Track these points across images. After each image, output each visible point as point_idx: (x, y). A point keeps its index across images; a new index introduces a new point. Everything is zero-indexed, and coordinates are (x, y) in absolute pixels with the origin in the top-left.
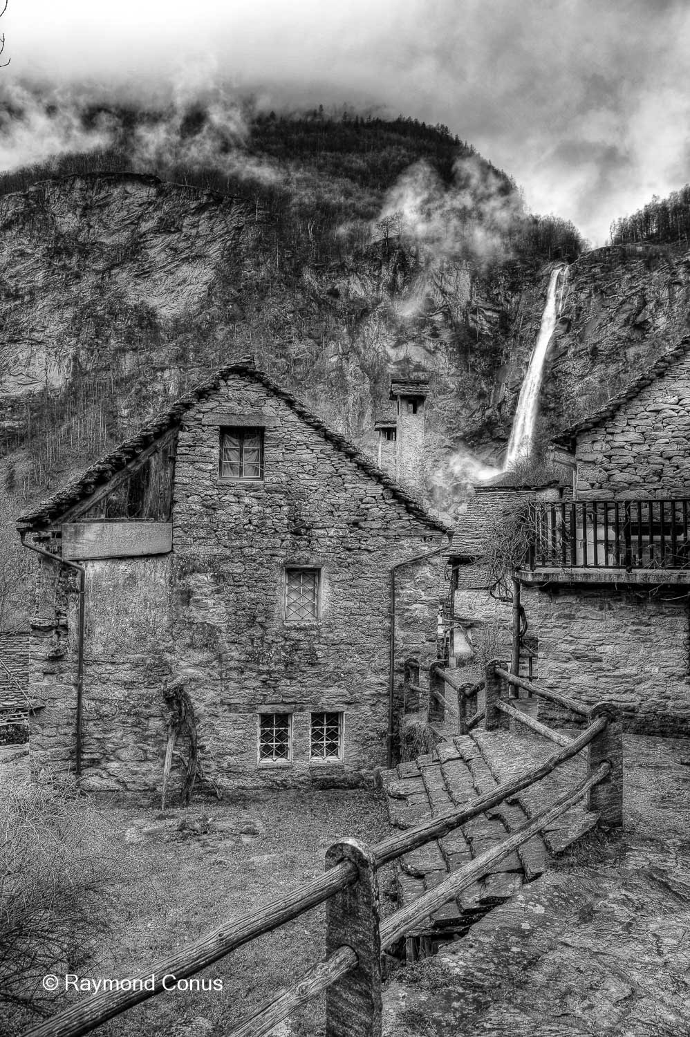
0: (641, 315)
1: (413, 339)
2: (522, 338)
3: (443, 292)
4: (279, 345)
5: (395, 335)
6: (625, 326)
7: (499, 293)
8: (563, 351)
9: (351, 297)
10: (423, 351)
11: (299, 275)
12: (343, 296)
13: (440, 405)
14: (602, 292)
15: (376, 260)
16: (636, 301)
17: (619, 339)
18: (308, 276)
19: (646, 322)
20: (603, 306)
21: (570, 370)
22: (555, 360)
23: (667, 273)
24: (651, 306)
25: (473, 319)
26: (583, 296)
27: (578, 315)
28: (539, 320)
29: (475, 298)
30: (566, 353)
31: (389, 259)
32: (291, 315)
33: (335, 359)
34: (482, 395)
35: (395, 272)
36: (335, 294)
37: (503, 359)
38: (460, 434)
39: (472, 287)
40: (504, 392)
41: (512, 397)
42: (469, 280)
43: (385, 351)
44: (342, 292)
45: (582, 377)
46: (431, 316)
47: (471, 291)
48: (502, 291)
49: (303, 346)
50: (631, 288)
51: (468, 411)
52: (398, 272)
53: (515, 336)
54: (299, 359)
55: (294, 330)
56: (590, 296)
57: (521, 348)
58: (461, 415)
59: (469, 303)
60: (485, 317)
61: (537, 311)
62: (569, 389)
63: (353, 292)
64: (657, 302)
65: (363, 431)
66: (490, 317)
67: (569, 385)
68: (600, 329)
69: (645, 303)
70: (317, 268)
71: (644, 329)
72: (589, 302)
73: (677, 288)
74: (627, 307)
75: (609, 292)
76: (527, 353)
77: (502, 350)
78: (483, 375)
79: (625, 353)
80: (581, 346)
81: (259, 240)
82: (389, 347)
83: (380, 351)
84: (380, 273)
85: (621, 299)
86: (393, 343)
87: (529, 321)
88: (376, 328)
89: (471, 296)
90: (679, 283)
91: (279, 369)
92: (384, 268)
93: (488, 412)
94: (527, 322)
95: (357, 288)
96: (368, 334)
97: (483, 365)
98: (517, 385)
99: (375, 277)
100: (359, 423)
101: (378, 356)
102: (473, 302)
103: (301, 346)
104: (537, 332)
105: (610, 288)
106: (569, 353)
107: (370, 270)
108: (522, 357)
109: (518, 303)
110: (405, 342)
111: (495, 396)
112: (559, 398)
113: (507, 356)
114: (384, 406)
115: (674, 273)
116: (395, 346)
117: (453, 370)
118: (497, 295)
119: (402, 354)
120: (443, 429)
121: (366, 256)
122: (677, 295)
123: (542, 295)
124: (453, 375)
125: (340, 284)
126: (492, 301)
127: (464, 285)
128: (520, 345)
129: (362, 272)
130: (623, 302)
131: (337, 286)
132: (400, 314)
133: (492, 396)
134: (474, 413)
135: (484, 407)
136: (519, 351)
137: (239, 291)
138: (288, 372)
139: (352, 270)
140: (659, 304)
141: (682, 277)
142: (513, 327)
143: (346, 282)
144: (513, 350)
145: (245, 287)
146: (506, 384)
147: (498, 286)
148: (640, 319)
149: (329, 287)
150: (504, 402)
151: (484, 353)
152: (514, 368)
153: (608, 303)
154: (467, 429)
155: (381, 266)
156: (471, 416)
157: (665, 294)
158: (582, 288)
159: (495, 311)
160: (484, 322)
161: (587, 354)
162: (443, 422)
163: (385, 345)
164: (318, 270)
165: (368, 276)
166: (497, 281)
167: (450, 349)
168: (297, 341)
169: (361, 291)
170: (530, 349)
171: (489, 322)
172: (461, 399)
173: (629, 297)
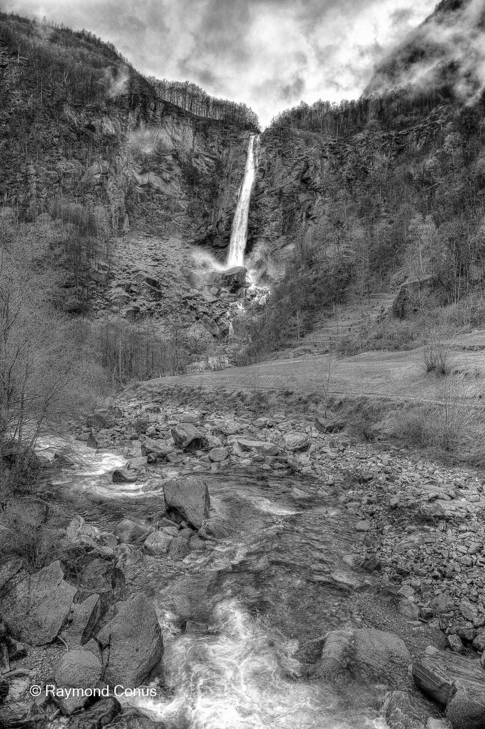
0: (306, 174)
1: (154, 170)
2: (232, 178)
3: (173, 140)
4: (49, 160)
5: (141, 165)
6: (297, 179)
7: (214, 146)
8: (262, 190)
9: (104, 132)
10: (160, 180)
11: (61, 110)
12: (98, 130)
13: (176, 219)
14: (283, 155)
15: (123, 108)
16: (303, 164)
17: (294, 187)
18: (68, 112)
19: (309, 178)
20: (284, 164)
21: (266, 203)
22: (257, 196)
23: (320, 150)
24: (311, 169)
25: (195, 162)
26: (271, 156)
27: (269, 168)
28: (243, 167)
29: (197, 147)
30: (263, 192)
31: (134, 109)
32: (57, 139)
33: (98, 176)
34: (205, 215)
35: (138, 119)
36: (91, 128)
37: (220, 192)
38: (192, 240)
39: (194, 139)
40: (222, 214)
41: (227, 218)
42: (192, 134)
43: (133, 176)
44: (97, 128)
45: (274, 209)
46: (165, 156)
47: (193, 142)
48: (215, 144)
49: (70, 164)
50: (300, 155)
51: (196, 225)
52: (141, 119)
53: (227, 177)
54: (68, 173)
55: (61, 151)
56: (276, 156)
57: (232, 185)
58: (192, 227)
59: (192, 150)
60: (205, 161)
61: (241, 161)
62: (267, 216)
63: (106, 129)
64: (315, 167)
65: (124, 232)
66: (208, 161)
67: (266, 213)
68: (283, 179)
69: (308, 167)
70: (76, 107)
71: (307, 183)
72: (275, 160)
73: (325, 160)
74: (298, 167)
75: (287, 155)
76: (236, 189)
77: (219, 185)
78: (206, 201)
79: (297, 197)
80: (273, 189)
81: (22, 79)
82: (136, 173)
83: (129, 175)
84: (128, 118)
85: (295, 161)
86: (139, 171)
87: (237, 168)
88: (125, 158)
89: (193, 145)
90: (326, 157)
91: (52, 179)
92: (130, 115)
93: (210, 227)
94: (236, 168)
95: (109, 126)
96: (119, 162)
97: (206, 193)
98: (231, 210)
99: (123, 121)
100: (119, 225)
101: (127, 179)
102: (195, 150)
103: (68, 163)
104: (243, 176)
105: (288, 153)
106: (265, 192)
107: (120, 115)
108: (233, 192)
109: (227, 155)
110: (148, 172)
111: (215, 217)
112: (260, 222)
113: (223, 190)
114: (136, 215)
115: (323, 151)
116: (141, 174)
117: (184, 196)
118: (212, 147)
119: (146, 181)
120: (180, 236)
121: (116, 103)
122: (325, 164)
123: (244, 151)
124: (183, 199)
125: (96, 122)
126: (209, 151)
127: (188, 137)
128: (231, 183)
129: (114, 115)
130: (296, 164)
131: (93, 123)
132: (143, 150)
133: (213, 216)
134: (201, 227)
135: (207, 224)
136: (231, 187)
137: (10, 114)
138: (58, 182)
139: (105, 112)
140: (316, 168)
141: (328, 154)
142: (226, 171)
143: (100, 121)
144: (227, 186)
145: (16, 112)
146: (223, 209)
147: (213, 141)
148: (306, 176)
149: (87, 123)
150: (221, 221)
151: (206, 186)
152: (228, 198)
153: (287, 162)
154: (196, 238)
155: (128, 112)
156: (199, 229)
157: (319, 162)
158: (271, 151)
159: (211, 158)
160: (204, 165)
161: (276, 194)
162: (179, 231)
163: (133, 171)
164: (77, 108)
165: (118, 119)
166: (212, 138)
167: (182, 180)
168: (65, 159)
169: (112, 130)
170: (238, 186)
171: (207, 165)
172: (190, 216)
173: (299, 161)
